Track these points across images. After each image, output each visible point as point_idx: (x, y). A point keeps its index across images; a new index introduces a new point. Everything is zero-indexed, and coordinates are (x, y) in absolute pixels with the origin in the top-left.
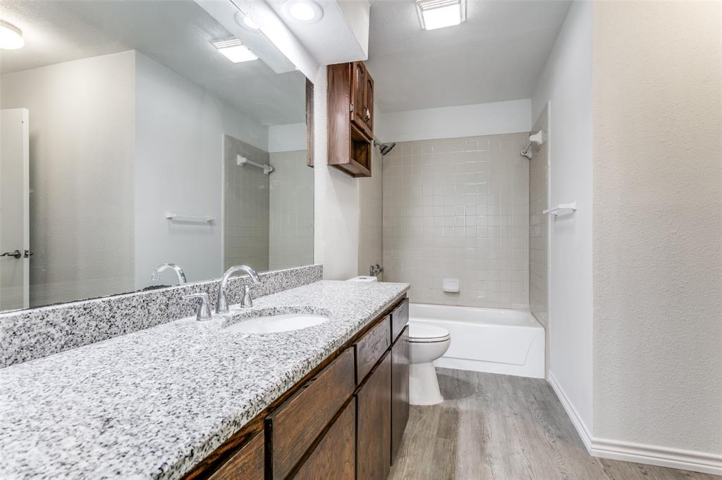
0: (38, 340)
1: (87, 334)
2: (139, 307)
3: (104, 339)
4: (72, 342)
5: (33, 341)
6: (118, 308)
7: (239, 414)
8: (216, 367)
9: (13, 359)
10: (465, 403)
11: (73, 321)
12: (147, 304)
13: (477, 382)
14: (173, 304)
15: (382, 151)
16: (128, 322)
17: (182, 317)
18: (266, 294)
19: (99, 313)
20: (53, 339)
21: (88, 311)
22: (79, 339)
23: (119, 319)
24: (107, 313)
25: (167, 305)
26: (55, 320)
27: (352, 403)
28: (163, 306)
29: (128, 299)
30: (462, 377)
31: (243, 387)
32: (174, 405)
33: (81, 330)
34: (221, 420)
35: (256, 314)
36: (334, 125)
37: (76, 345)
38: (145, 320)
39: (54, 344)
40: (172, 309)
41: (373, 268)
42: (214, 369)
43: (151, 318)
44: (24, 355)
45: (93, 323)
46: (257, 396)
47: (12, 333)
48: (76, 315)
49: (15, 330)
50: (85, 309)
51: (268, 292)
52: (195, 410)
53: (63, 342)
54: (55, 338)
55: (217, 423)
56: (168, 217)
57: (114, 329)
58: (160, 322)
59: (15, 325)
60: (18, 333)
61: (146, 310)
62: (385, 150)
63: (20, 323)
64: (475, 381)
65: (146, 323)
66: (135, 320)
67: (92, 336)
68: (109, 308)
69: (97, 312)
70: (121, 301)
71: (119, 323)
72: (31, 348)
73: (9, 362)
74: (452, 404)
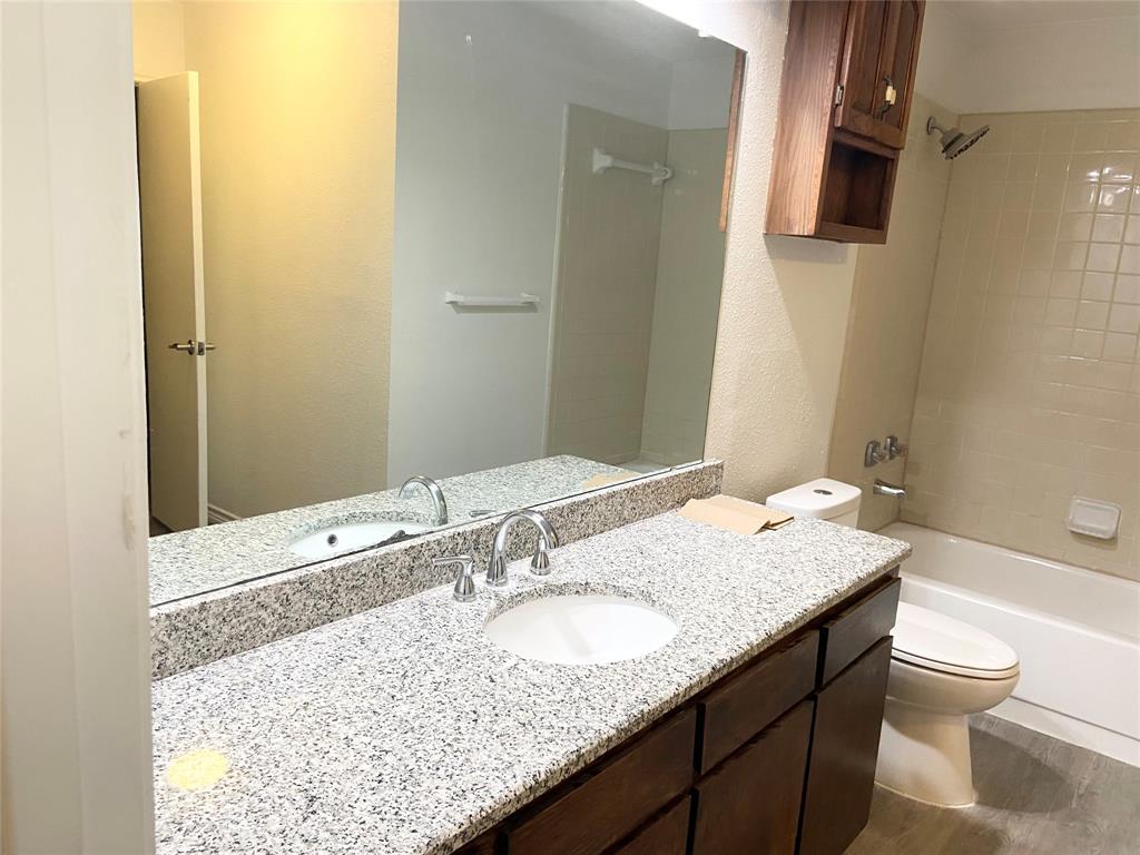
0: (248, 627)
1: (303, 617)
2: (371, 575)
3: (323, 623)
4: (285, 631)
5: (243, 628)
6: (343, 578)
7: (452, 835)
8: (448, 731)
9: (222, 650)
10: (1027, 825)
11: (287, 600)
12: (382, 569)
13: (1086, 782)
14: (421, 565)
15: (947, 148)
16: (355, 599)
17: (434, 586)
18: (586, 536)
19: (318, 588)
20: (264, 626)
21: (304, 585)
22: (294, 625)
23: (343, 595)
24: (328, 587)
25: (411, 569)
26: (267, 600)
27: (684, 808)
28: (404, 571)
29: (355, 565)
30: (1051, 759)
31: (470, 786)
32: (383, 795)
33: (296, 612)
34: (426, 841)
35: (552, 592)
36: (790, 139)
37: (290, 632)
38: (378, 593)
39: (265, 631)
40: (419, 573)
41: (876, 444)
42: (443, 736)
43: (388, 589)
44: (234, 646)
45: (311, 602)
46: (482, 809)
47: (221, 619)
48: (290, 592)
49: (225, 615)
50: (301, 584)
51: (591, 531)
52: (404, 814)
53: (275, 629)
54: (267, 623)
55: (421, 845)
56: (448, 300)
57: (337, 609)
58: (399, 596)
59: (225, 609)
60: (228, 619)
61: (381, 579)
62: (953, 145)
63: (230, 607)
64: (1084, 778)
65: (379, 598)
66: (365, 595)
67: (309, 619)
68: (331, 580)
69: (316, 586)
70: (346, 568)
71: (343, 600)
72: (241, 637)
73: (219, 655)
74: (994, 819)
